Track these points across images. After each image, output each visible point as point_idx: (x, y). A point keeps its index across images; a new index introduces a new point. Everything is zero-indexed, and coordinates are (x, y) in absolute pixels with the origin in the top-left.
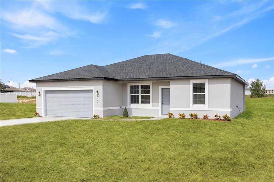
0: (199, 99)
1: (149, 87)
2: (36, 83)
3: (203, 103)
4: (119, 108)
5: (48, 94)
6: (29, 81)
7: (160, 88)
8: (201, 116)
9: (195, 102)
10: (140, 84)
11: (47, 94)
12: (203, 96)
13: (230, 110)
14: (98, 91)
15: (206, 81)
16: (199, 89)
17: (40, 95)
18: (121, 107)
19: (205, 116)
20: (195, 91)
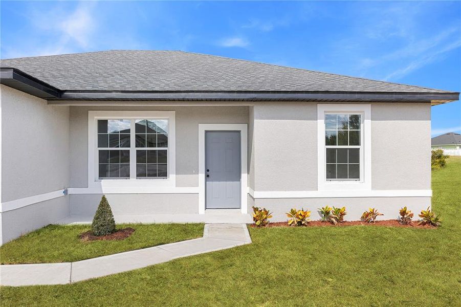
0: (342, 164)
3: (354, 173)
4: (60, 193)
9: (331, 173)
12: (355, 155)
13: (429, 193)
15: (364, 111)
18: (66, 192)
19: (367, 215)
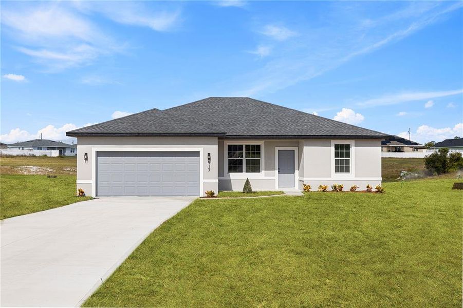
0: (342, 166)
1: (258, 147)
2: (77, 138)
3: (348, 170)
5: (101, 158)
6: (67, 133)
7: (277, 149)
8: (346, 188)
9: (338, 170)
10: (244, 143)
11: (98, 158)
12: (348, 162)
13: (381, 179)
14: (209, 154)
15: (351, 142)
16: (342, 152)
17: (86, 159)
19: (352, 188)
20: (337, 155)
